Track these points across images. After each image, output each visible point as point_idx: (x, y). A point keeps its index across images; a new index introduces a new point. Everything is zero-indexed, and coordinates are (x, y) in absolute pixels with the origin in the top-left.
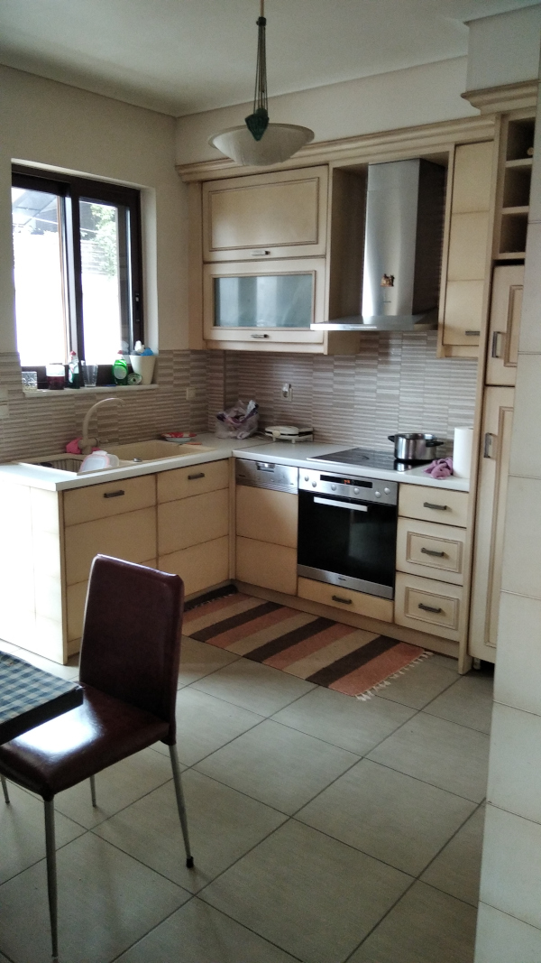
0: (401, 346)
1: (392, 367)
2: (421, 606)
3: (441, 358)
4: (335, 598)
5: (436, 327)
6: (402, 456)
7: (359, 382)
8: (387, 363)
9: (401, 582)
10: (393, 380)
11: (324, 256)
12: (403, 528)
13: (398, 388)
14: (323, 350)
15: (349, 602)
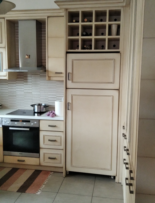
0: (31, 77)
1: (29, 83)
2: (49, 158)
3: (47, 81)
4: (18, 161)
5: (45, 71)
6: (36, 111)
7: (17, 88)
8: (27, 82)
9: (42, 151)
10: (29, 87)
11: (5, 48)
12: (42, 134)
13: (31, 90)
14: (6, 78)
15: (24, 161)
